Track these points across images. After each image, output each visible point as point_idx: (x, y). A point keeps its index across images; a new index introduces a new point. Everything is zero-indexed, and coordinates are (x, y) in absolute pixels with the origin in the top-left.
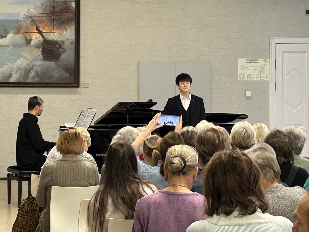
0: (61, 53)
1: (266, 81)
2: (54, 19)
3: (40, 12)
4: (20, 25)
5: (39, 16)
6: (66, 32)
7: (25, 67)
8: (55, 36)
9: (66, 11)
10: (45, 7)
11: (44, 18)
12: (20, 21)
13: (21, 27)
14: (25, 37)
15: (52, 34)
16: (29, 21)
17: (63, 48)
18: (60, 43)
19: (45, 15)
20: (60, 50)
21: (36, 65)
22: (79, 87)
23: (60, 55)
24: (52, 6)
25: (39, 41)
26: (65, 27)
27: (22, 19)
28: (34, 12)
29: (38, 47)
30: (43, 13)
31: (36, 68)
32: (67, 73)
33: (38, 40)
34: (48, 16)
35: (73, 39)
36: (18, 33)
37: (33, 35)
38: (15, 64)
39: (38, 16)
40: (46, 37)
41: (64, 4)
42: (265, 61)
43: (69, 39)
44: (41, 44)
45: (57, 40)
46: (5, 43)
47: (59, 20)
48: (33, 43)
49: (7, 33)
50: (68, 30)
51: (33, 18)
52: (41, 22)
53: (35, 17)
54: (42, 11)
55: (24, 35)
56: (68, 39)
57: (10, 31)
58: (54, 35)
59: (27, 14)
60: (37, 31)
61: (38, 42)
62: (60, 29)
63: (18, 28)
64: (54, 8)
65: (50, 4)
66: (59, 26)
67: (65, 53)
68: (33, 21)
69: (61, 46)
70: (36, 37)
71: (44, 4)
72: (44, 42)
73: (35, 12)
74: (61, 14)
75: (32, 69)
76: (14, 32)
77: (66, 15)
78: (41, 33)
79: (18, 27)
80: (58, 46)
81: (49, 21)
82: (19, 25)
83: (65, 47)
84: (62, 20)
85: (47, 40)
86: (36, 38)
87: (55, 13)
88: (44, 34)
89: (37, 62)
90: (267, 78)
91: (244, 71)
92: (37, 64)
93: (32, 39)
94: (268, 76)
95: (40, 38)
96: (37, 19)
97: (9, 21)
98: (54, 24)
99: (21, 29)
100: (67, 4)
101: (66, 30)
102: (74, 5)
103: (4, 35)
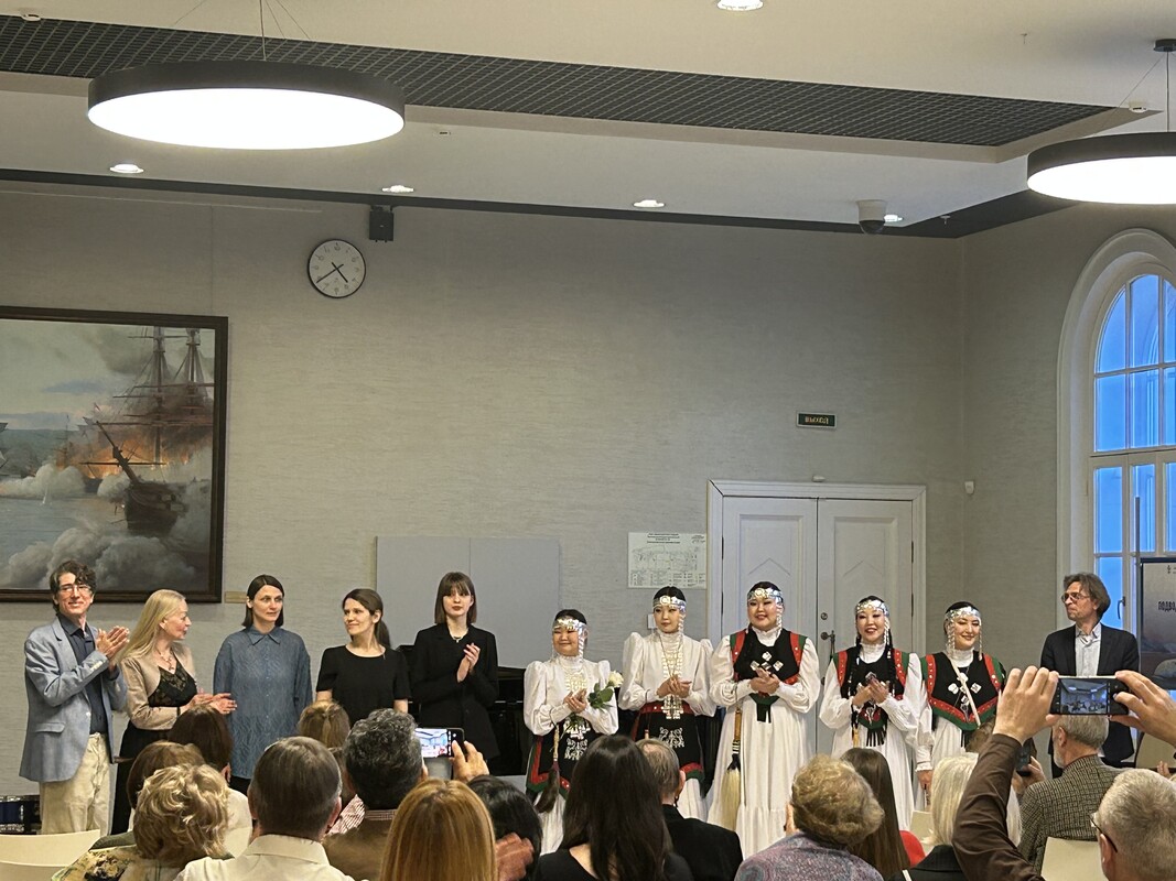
0: (176, 514)
1: (698, 589)
2: (158, 428)
3: (124, 412)
4: (71, 444)
5: (123, 422)
6: (189, 461)
7: (80, 552)
8: (161, 471)
9: (192, 410)
10: (137, 399)
11: (134, 426)
12: (72, 433)
13: (73, 449)
14: (83, 474)
15: (153, 468)
16: (93, 436)
17: (180, 503)
18: (176, 489)
19: (136, 420)
20: (174, 507)
21: (109, 545)
22: (220, 602)
23: (174, 521)
24: (155, 396)
25: (119, 484)
26: (187, 449)
27: (77, 429)
28: (107, 410)
29: (116, 500)
30: (131, 413)
31: (109, 555)
32: (188, 566)
33: (118, 481)
34: (144, 421)
35: (208, 480)
36: (66, 466)
37: (104, 470)
38: (56, 543)
39: (118, 421)
40: (137, 474)
41: (187, 391)
42: (697, 539)
43: (198, 479)
44: (125, 493)
45: (167, 481)
46: (31, 490)
47: (172, 432)
48: (102, 489)
49: (36, 464)
50: (195, 456)
51: (105, 427)
52: (126, 436)
53: (111, 424)
54: (128, 409)
55: (80, 469)
56: (194, 481)
57: (45, 459)
58: (158, 469)
59: (88, 417)
60: (115, 460)
61: (116, 488)
62: (175, 455)
63: (65, 451)
64: (160, 400)
65: (151, 391)
66: (172, 446)
67: (187, 515)
68: (105, 433)
69: (177, 498)
70: (112, 474)
71: (133, 394)
72: (133, 488)
73: (111, 413)
74: (178, 418)
75: (99, 555)
76: (56, 461)
77: (191, 420)
78: (124, 464)
79: (65, 449)
80: (169, 498)
81: (147, 435)
82: (68, 445)
83: (185, 501)
84: (179, 431)
85: (141, 481)
86: (112, 478)
87: (162, 415)
88: (133, 467)
89: (112, 537)
90: (701, 581)
91: (643, 565)
92: (113, 543)
93: (101, 481)
94: (704, 578)
95: (122, 477)
96: (116, 428)
97: (43, 434)
98: (158, 441)
99: (74, 455)
100: (193, 393)
101: (190, 457)
102: (211, 396)
103: (28, 468)
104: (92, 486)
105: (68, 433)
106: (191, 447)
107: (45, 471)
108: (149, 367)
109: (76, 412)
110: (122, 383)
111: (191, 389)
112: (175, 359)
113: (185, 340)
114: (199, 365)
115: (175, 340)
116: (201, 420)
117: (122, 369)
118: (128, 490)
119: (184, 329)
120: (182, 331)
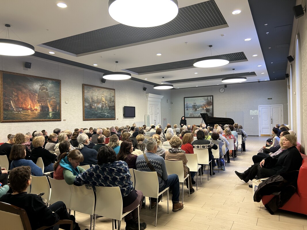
42: (257, 110)
90: (258, 114)
91: (252, 113)
97: (200, 105)
104: (203, 109)
105: (201, 105)
107: (200, 108)
109: (202, 104)
110: (205, 101)
112: (209, 99)
115: (209, 97)
116: (211, 103)
117: (205, 100)
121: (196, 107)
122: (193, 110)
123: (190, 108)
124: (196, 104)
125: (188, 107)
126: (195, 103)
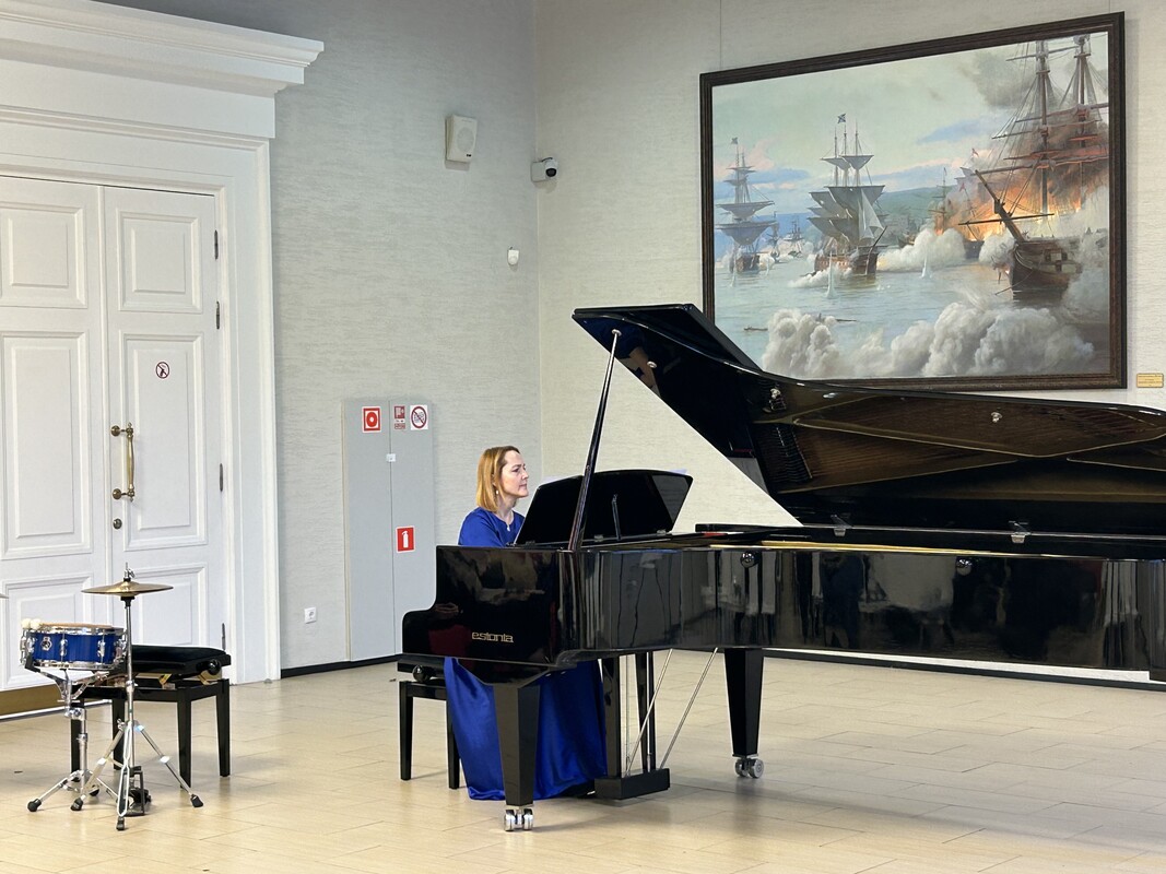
0: (1067, 277)
2: (1045, 171)
3: (1008, 155)
4: (950, 202)
5: (1004, 167)
6: (1082, 208)
8: (1048, 224)
9: (1083, 141)
10: (1019, 137)
11: (1015, 172)
12: (950, 188)
13: (952, 208)
14: (964, 237)
15: (1040, 221)
16: (973, 188)
17: (1072, 262)
18: (1067, 245)
19: (1019, 163)
20: (1066, 268)
22: (1124, 386)
23: (1066, 286)
24: (1039, 130)
25: (1002, 246)
26: (1079, 193)
27: (955, 183)
28: (986, 156)
29: (1000, 265)
30: (1013, 156)
33: (1002, 241)
34: (1028, 163)
35: (1105, 230)
36: (945, 229)
37: (986, 230)
39: (999, 167)
40: (1021, 232)
41: (1077, 118)
43: (1093, 230)
44: (1010, 256)
45: (1056, 236)
47: (1061, 173)
49: (915, 229)
50: (1088, 201)
51: (985, 177)
52: (1008, 185)
53: (991, 172)
54: (1010, 151)
55: (960, 232)
56: (1089, 232)
57: (924, 223)
58: (1044, 221)
59: (966, 167)
60: (997, 216)
62: (1065, 202)
63: (943, 211)
64: (1045, 135)
65: (1034, 124)
66: (1056, 194)
68: (986, 186)
69: (1069, 258)
70: (994, 234)
71: (1013, 131)
72: (1018, 248)
73: (991, 158)
74: (1067, 153)
76: (934, 225)
77: (1082, 154)
78: (1006, 219)
79: (944, 209)
80: (1058, 257)
81: (1033, 178)
82: (947, 203)
83: (1078, 259)
84: (1070, 170)
85: (1026, 239)
86: (995, 238)
87: (1048, 153)
88: (1017, 223)
93: (982, 242)
95: (1006, 235)
96: (997, 176)
97: (918, 194)
98: (1045, 186)
99: (954, 215)
100: (1084, 120)
101: (1082, 203)
102: (1106, 119)
103: (906, 236)
104: (973, 250)
105: (946, 189)
106: (1084, 190)
108: (1032, 93)
109: (952, 162)
110: (1002, 119)
111: (1082, 115)
112: (1061, 79)
113: (1073, 53)
114: (1090, 81)
115: (1062, 51)
117: (1002, 101)
118: (1014, 253)
119: (1072, 38)
120: (1069, 41)
121: (870, 220)
122: (820, 264)
123: (785, 246)
124: (866, 176)
125: (760, 227)
126: (858, 161)
